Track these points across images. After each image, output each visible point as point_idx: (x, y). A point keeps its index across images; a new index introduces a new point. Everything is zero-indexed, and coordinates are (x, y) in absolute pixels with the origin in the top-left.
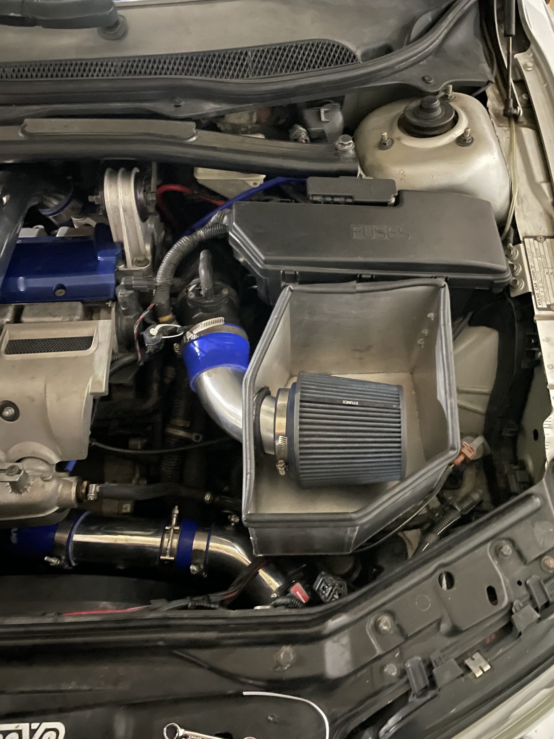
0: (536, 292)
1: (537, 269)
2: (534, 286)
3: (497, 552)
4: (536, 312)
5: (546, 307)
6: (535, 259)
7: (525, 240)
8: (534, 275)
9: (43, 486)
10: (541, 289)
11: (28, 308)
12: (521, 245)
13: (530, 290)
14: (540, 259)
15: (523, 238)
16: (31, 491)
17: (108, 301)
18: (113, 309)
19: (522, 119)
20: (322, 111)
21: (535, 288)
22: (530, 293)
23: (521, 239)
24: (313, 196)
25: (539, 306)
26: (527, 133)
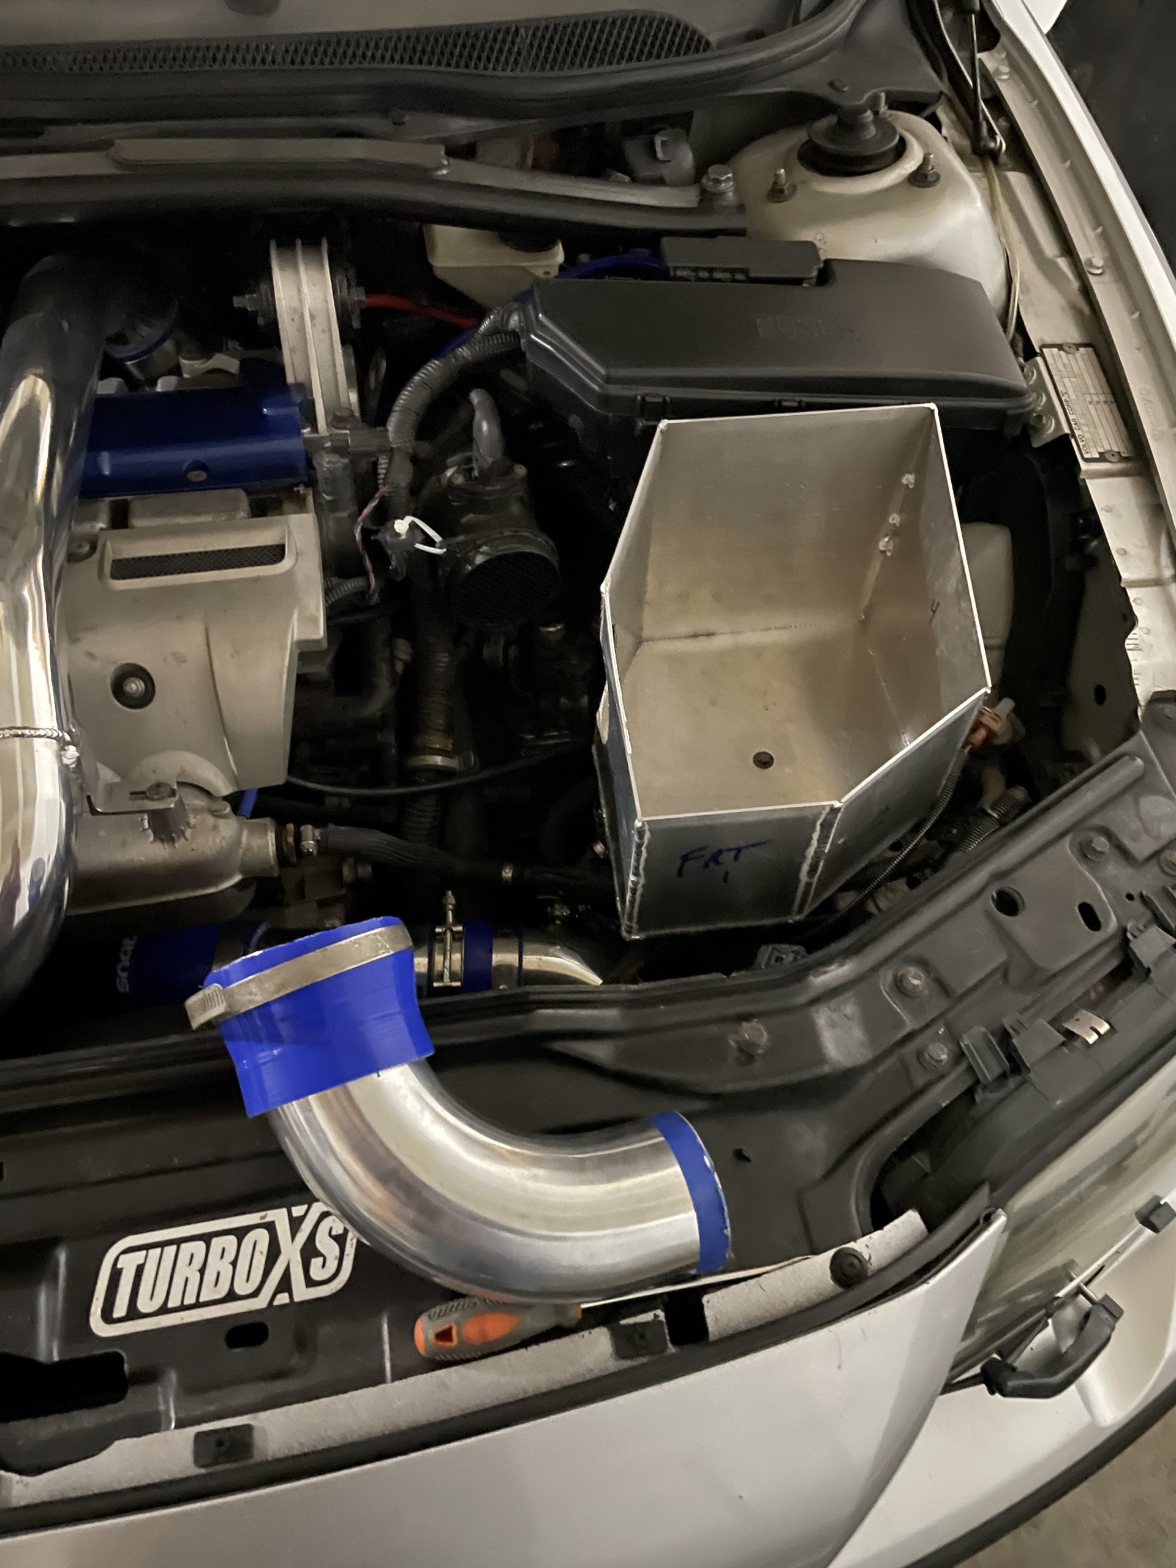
0: (1077, 433)
1: (1073, 397)
2: (1072, 423)
3: (1085, 852)
4: (1083, 466)
5: (1097, 456)
6: (1066, 380)
7: (1045, 350)
8: (1068, 406)
9: (216, 827)
10: (1085, 428)
11: (137, 503)
12: (1039, 359)
13: (1067, 431)
14: (1074, 380)
15: (1041, 349)
16: (193, 838)
17: (297, 485)
18: (310, 499)
19: (1003, 158)
20: (658, 141)
21: (1074, 426)
22: (1067, 435)
23: (1038, 350)
24: (675, 268)
25: (1086, 456)
26: (1017, 180)
